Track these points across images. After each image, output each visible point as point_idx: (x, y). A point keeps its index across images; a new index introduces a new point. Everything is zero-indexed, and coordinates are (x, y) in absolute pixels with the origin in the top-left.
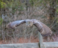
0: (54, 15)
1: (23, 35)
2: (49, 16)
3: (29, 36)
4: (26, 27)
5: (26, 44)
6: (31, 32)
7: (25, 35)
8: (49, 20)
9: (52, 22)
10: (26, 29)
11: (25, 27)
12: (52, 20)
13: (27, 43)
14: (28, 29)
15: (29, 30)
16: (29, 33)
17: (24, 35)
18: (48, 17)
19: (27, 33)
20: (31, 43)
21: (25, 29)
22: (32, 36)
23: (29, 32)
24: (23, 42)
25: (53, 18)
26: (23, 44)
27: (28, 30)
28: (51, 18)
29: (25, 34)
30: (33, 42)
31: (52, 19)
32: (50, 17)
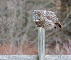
0: (70, 3)
1: (8, 38)
2: (60, 4)
3: (20, 41)
4: (14, 24)
5: (12, 56)
6: (23, 33)
7: (12, 38)
8: (60, 12)
9: (66, 15)
10: (15, 28)
11: (12, 23)
12: (65, 13)
13: (14, 55)
14: (18, 26)
15: (20, 29)
16: (19, 36)
17: (10, 38)
18: (59, 6)
19: (16, 36)
20: (23, 54)
21: (11, 28)
22: (25, 42)
23: (19, 33)
24: (7, 52)
25: (68, 9)
26: (6, 56)
27: (17, 29)
28: (65, 8)
29: (12, 36)
30: (26, 54)
31: (65, 10)
32: (62, 5)
